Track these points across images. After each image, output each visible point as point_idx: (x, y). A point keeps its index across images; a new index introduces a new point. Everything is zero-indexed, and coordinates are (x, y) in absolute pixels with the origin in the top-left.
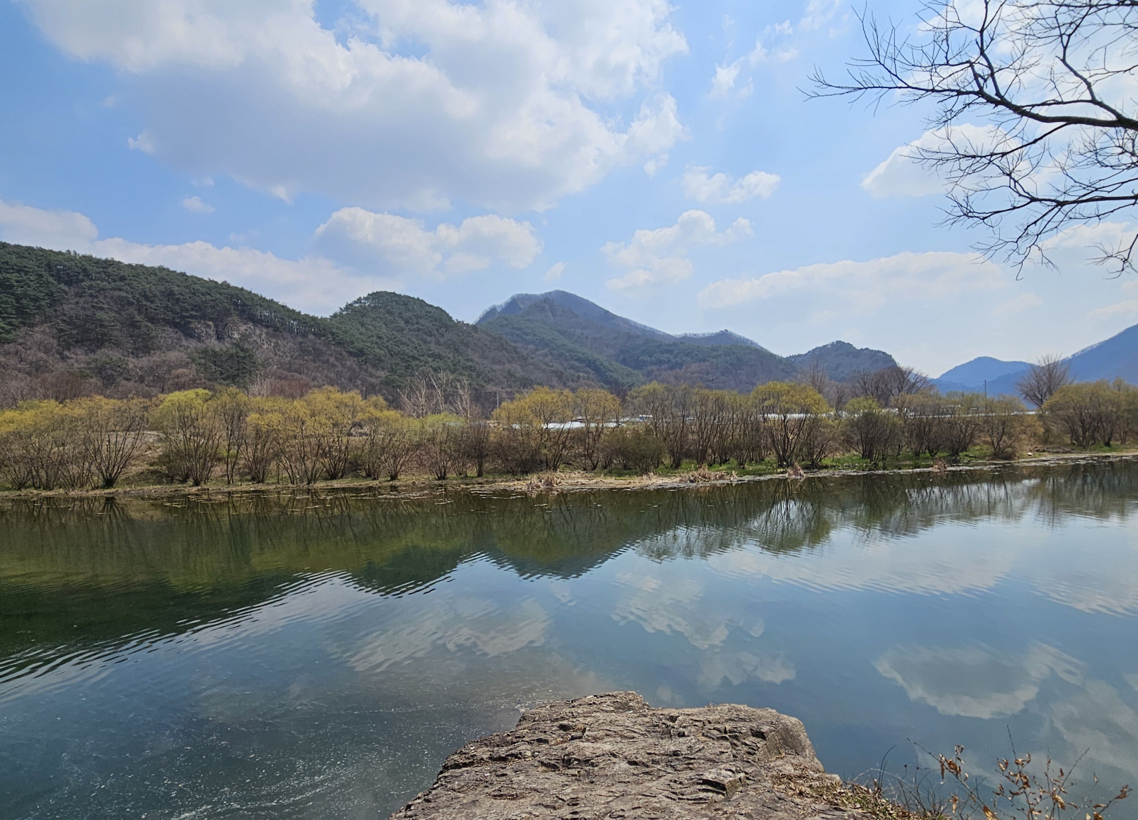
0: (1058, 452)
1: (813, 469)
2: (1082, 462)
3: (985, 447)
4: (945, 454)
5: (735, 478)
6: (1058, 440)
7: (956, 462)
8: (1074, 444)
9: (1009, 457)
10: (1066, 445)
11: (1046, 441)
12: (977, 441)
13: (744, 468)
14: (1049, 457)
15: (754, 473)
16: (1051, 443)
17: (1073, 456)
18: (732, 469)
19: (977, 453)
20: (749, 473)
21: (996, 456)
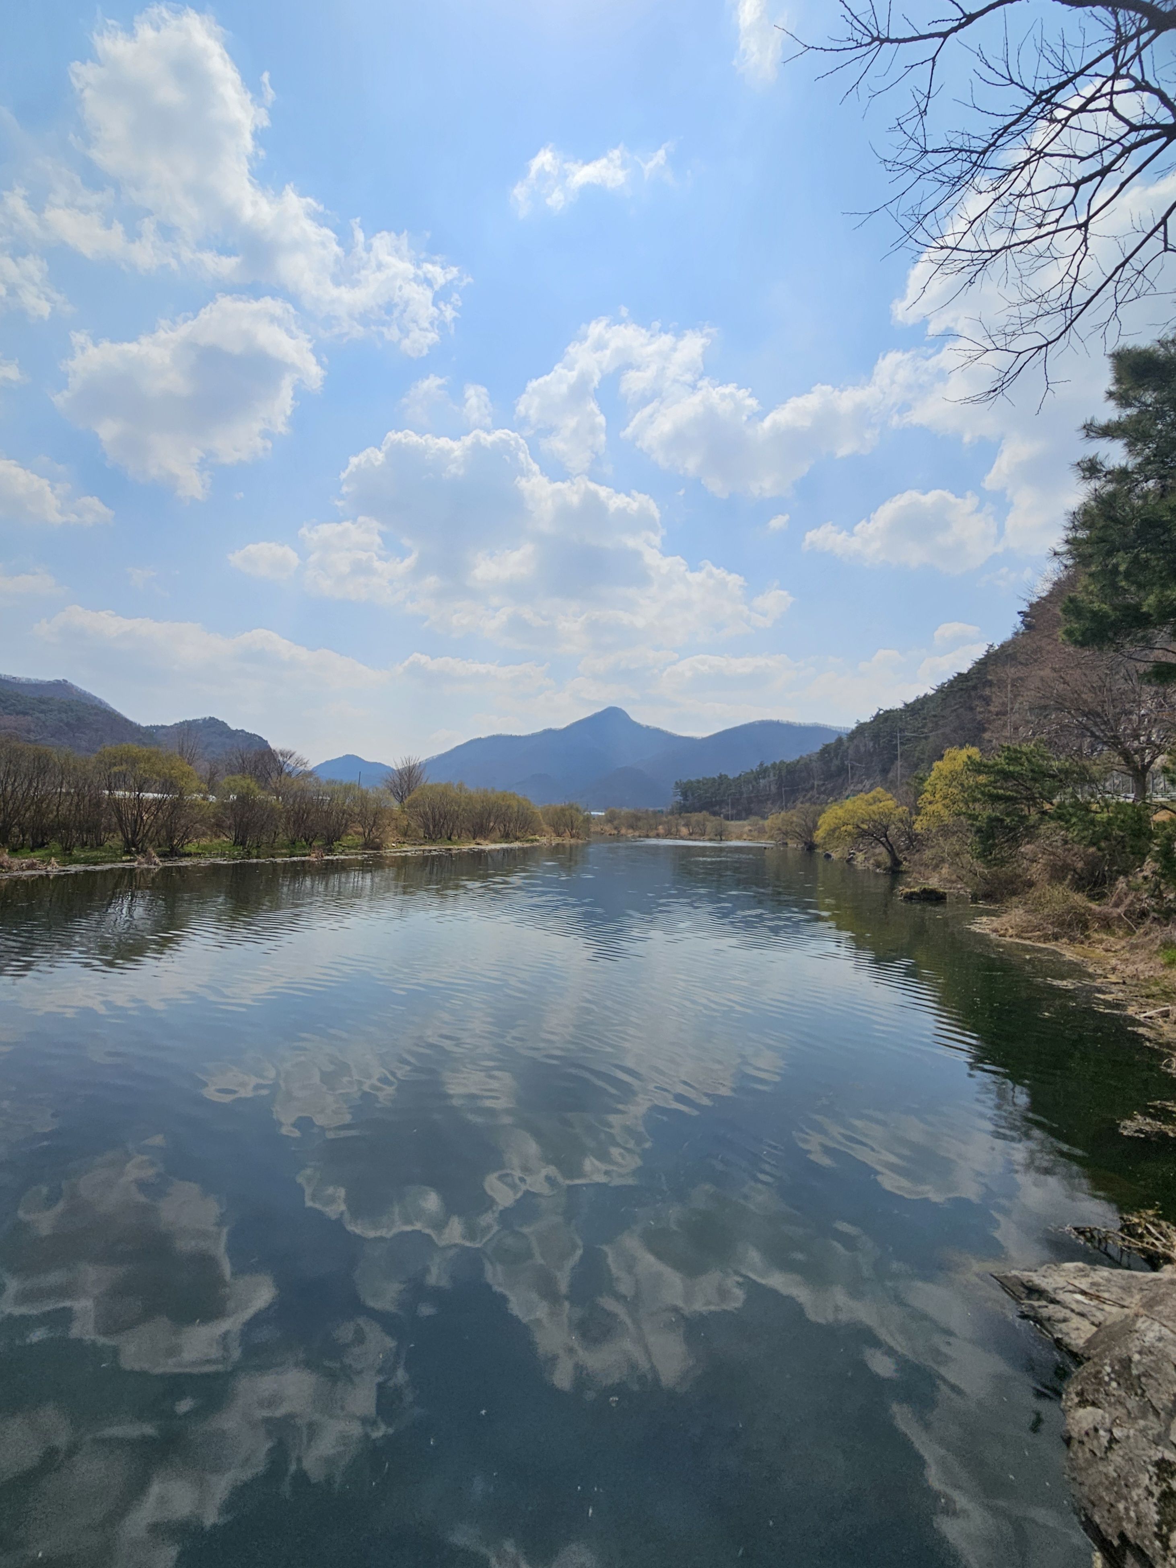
0: (415, 844)
1: (172, 856)
2: (434, 853)
3: (356, 837)
4: (320, 843)
5: (54, 868)
6: (414, 834)
7: (331, 851)
8: (425, 837)
9: (378, 847)
10: (421, 838)
11: (405, 835)
12: (350, 831)
13: (70, 854)
14: (409, 848)
15: (86, 861)
16: (409, 836)
17: (427, 848)
18: (51, 855)
19: (350, 843)
20: (77, 861)
21: (366, 846)
